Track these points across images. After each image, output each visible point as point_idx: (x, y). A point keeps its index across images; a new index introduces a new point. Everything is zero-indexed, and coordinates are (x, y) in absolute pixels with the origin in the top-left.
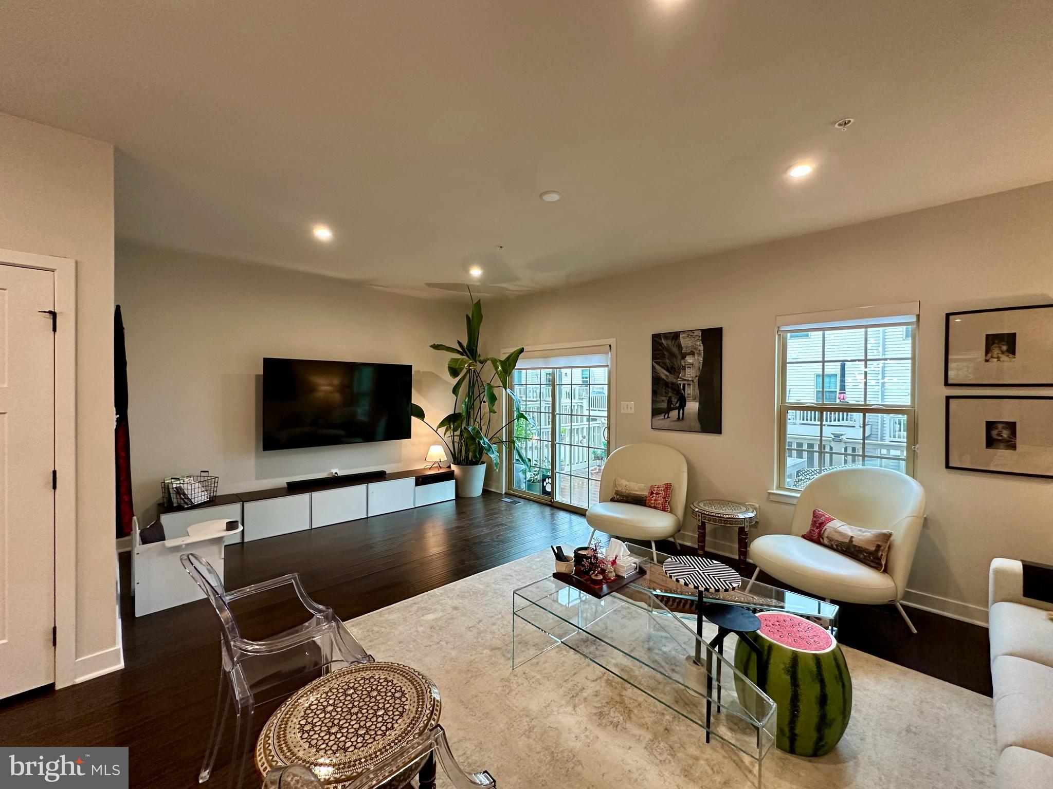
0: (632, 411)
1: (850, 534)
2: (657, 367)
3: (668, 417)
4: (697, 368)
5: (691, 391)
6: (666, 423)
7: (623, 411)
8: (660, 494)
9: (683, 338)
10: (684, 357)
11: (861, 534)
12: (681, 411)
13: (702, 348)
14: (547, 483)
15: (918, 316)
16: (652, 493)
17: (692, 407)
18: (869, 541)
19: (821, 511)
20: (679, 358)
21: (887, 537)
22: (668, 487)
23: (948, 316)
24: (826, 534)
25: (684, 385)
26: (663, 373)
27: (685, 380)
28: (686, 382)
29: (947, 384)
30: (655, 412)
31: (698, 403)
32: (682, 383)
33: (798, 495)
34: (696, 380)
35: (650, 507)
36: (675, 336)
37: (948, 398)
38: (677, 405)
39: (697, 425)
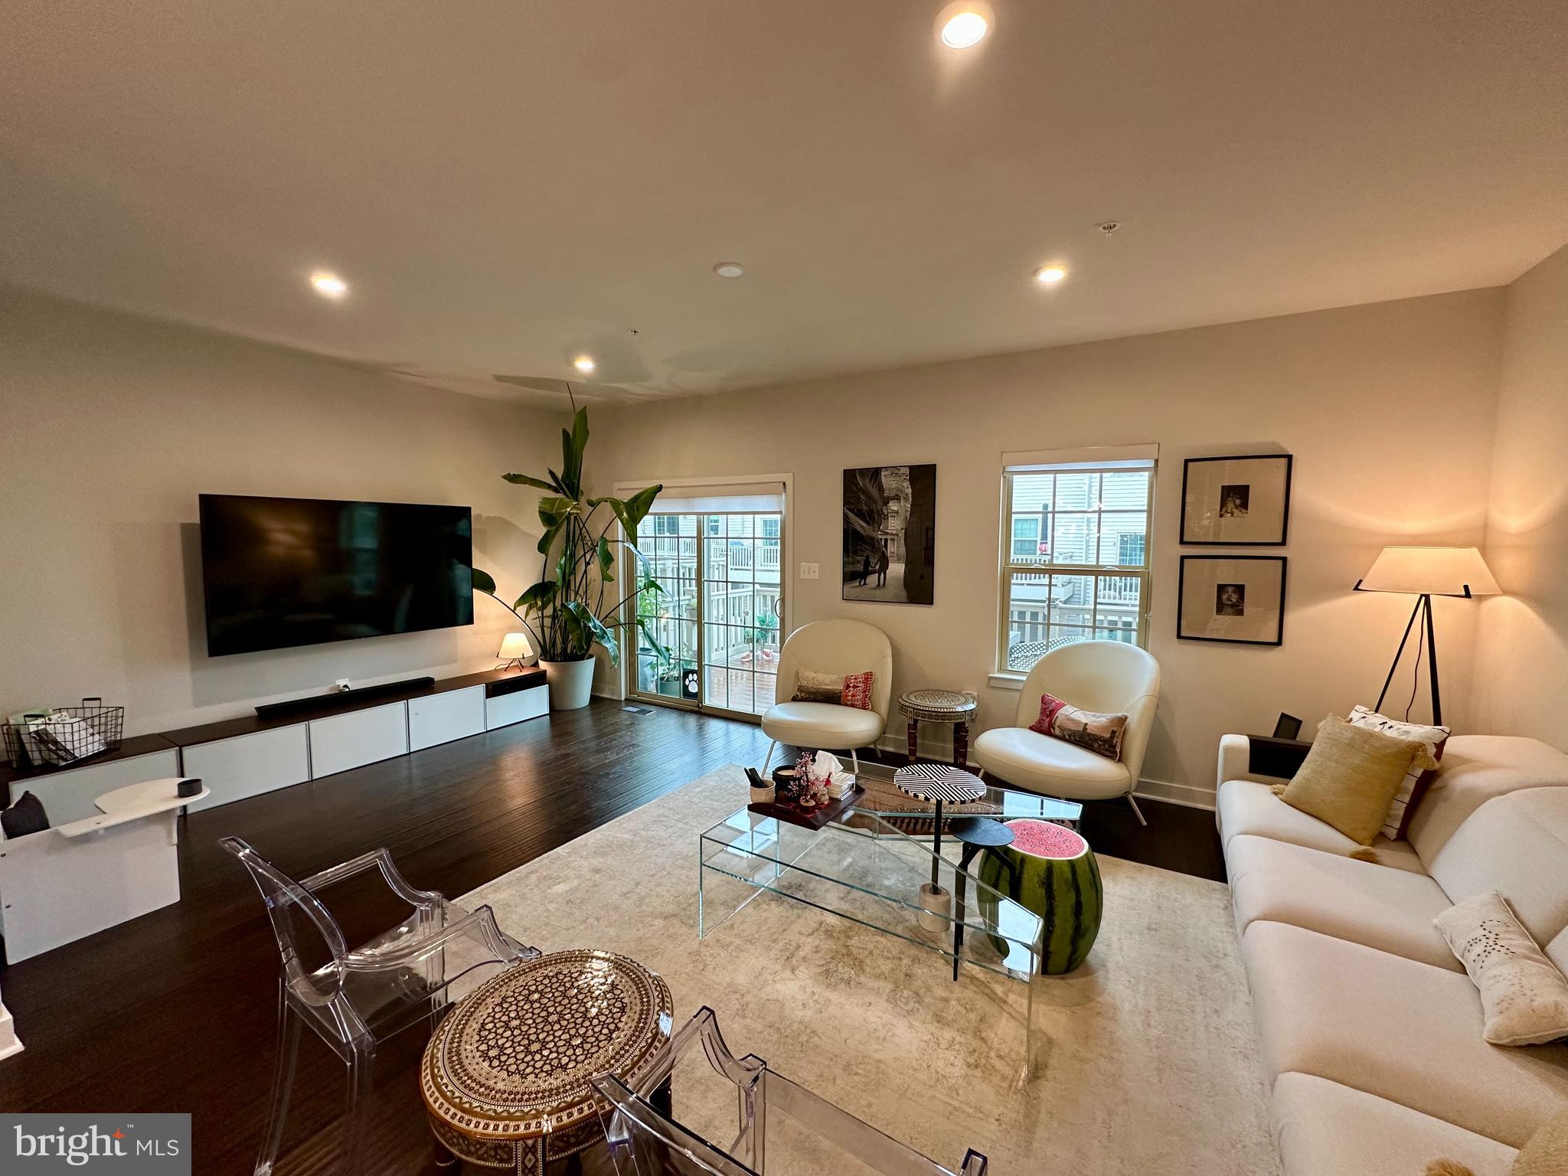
0: (816, 577)
1: (1085, 721)
2: (851, 515)
3: (865, 584)
4: (903, 517)
5: (895, 549)
6: (864, 592)
7: (802, 576)
8: (858, 687)
9: (885, 476)
10: (886, 503)
11: (1093, 719)
12: (882, 575)
13: (909, 491)
14: (690, 681)
15: (1157, 461)
16: (848, 687)
17: (897, 569)
18: (1104, 728)
19: (1051, 696)
20: (880, 503)
21: (1122, 721)
22: (868, 677)
23: (1187, 462)
24: (1058, 723)
25: (886, 540)
26: (859, 524)
27: (887, 534)
28: (889, 537)
29: (1182, 542)
30: (849, 577)
31: (904, 565)
32: (884, 537)
33: (1024, 678)
34: (902, 534)
35: (847, 705)
36: (875, 473)
37: (1183, 558)
38: (877, 567)
39: (903, 594)
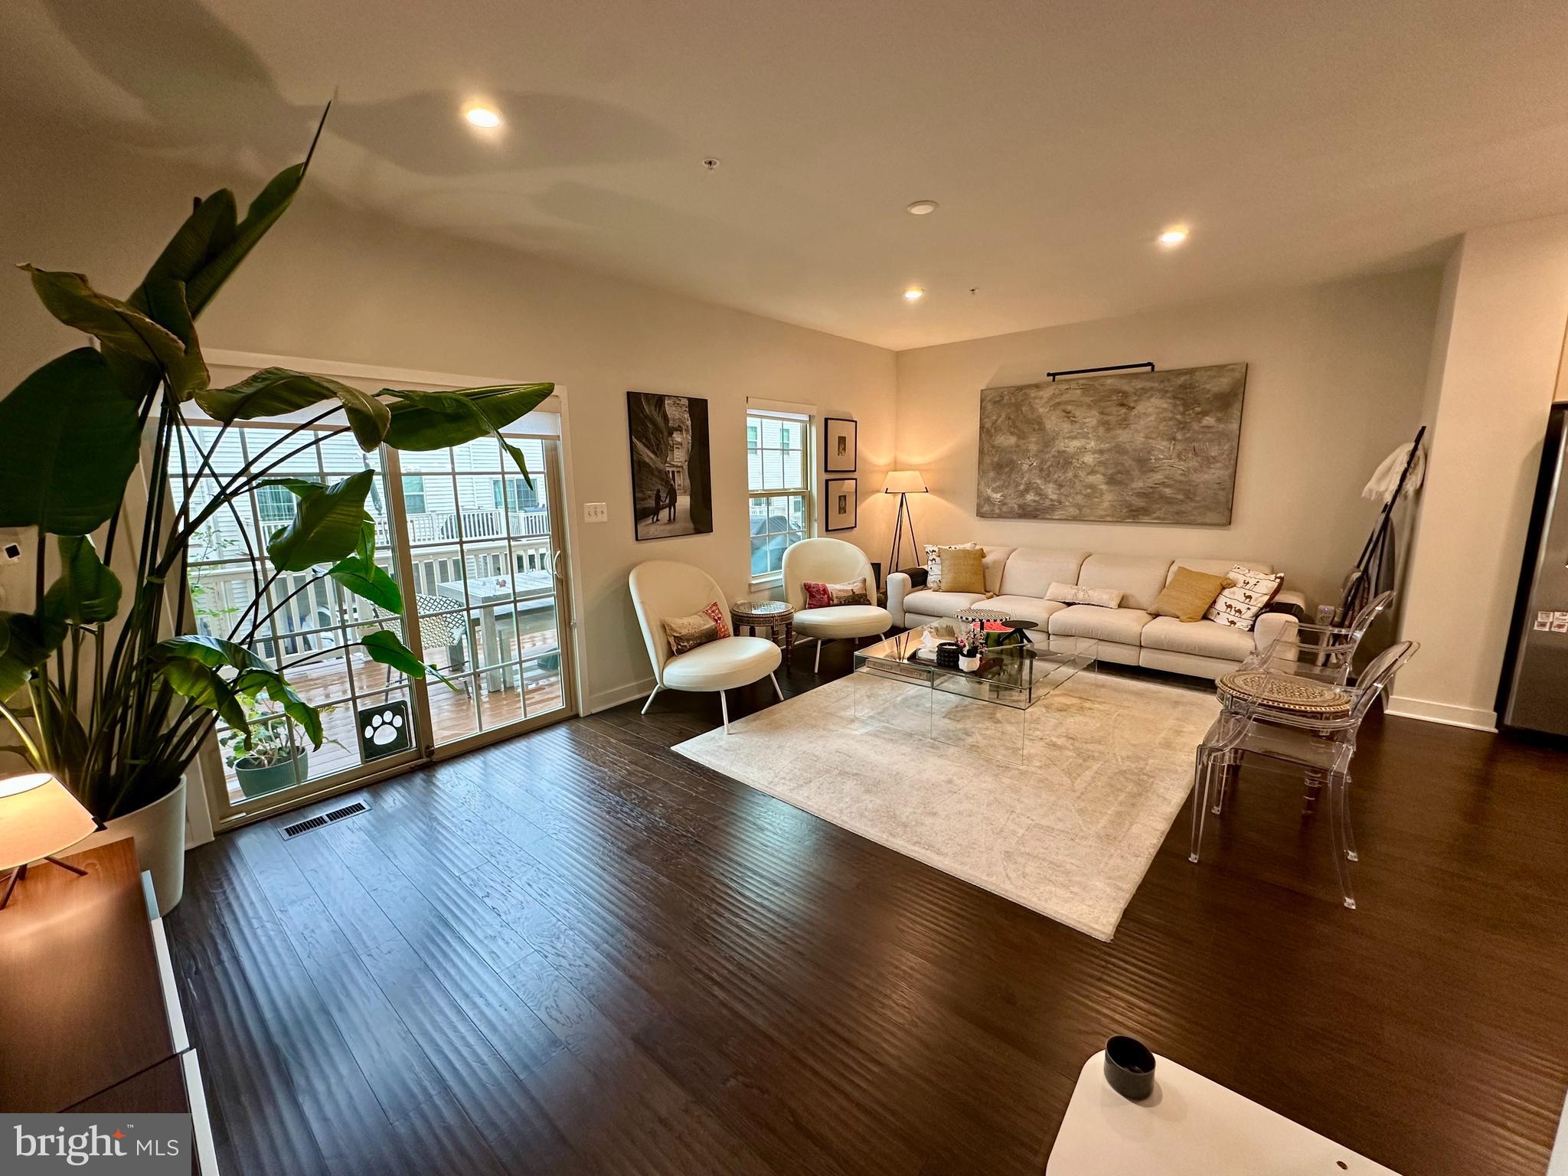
0: (605, 519)
1: (849, 588)
2: (639, 445)
3: (657, 520)
4: (686, 449)
5: (682, 481)
6: (653, 530)
7: (587, 519)
9: (668, 404)
10: (671, 434)
11: (853, 586)
12: (672, 509)
13: (689, 423)
16: (716, 620)
17: (684, 501)
20: (666, 434)
21: (862, 582)
24: (834, 596)
25: (673, 472)
26: (647, 455)
27: (673, 466)
28: (675, 469)
29: (826, 470)
30: (641, 514)
31: (689, 497)
32: (671, 470)
34: (686, 467)
35: (723, 638)
36: (659, 400)
37: (827, 481)
38: (667, 501)
39: (691, 525)
